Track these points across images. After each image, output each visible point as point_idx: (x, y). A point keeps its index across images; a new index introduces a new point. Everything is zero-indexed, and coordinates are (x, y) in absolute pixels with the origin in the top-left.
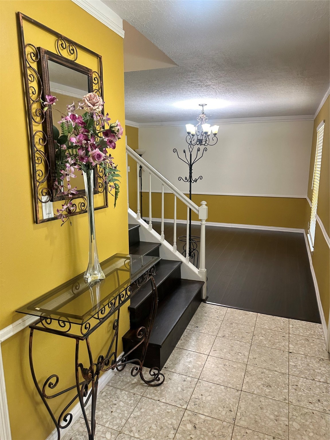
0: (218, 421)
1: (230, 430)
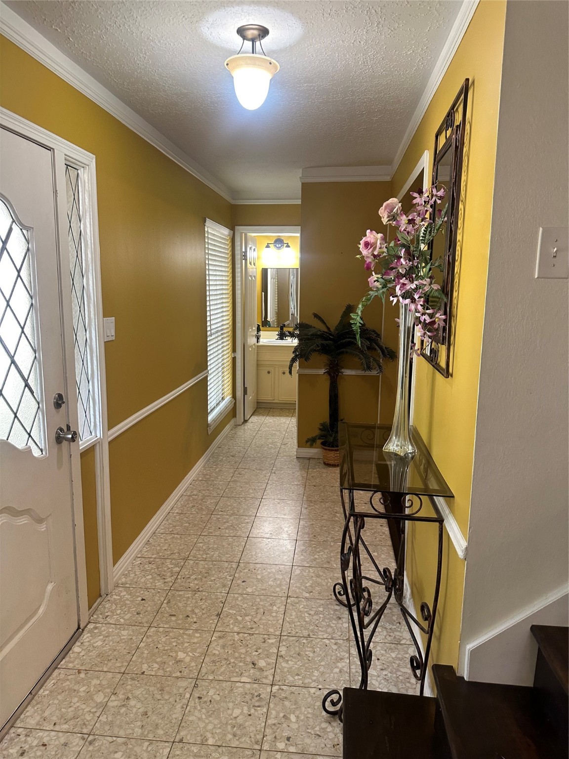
1: (204, 671)
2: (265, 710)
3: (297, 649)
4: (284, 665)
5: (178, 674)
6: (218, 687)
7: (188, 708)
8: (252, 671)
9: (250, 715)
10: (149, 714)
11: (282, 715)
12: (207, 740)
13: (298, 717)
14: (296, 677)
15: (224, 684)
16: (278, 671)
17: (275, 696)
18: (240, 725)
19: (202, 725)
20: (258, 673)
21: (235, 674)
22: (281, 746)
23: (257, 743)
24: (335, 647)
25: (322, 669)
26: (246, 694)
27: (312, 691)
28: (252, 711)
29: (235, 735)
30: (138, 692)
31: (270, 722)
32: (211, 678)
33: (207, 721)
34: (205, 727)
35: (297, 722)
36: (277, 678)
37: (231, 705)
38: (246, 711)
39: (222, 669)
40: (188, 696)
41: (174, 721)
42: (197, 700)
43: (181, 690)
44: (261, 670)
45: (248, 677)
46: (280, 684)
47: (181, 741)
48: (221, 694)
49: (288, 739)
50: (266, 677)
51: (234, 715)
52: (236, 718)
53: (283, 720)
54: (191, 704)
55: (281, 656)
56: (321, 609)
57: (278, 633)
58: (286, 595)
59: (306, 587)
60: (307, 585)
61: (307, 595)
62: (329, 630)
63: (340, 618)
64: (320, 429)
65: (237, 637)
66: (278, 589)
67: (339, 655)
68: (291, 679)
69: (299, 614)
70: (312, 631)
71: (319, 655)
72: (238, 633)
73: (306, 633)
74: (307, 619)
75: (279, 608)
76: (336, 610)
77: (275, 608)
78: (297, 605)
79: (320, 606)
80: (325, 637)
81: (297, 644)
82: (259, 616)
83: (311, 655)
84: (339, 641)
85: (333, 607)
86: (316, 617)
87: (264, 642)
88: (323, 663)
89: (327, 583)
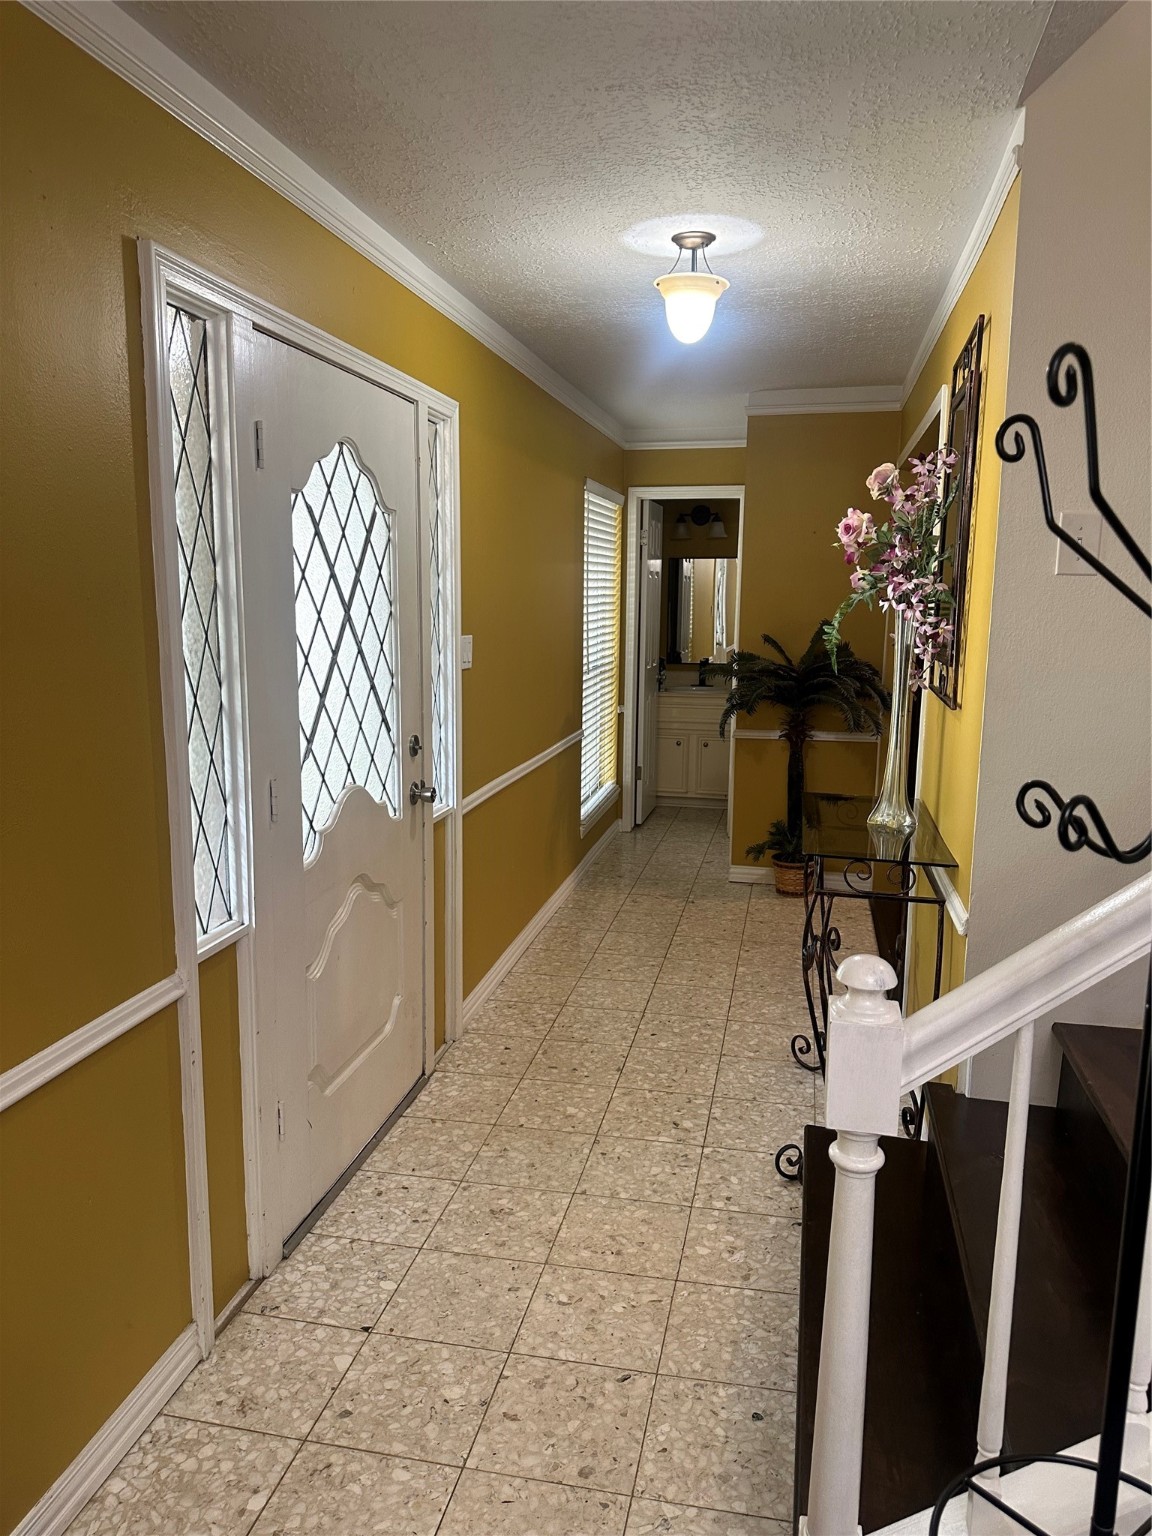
0: (631, 1136)
1: (605, 1127)
2: (695, 1170)
3: (738, 1112)
4: (719, 1127)
5: (571, 1129)
6: (627, 1144)
7: (589, 1163)
8: (673, 1131)
9: (674, 1174)
10: (537, 1166)
11: (718, 1176)
12: (618, 1194)
13: (741, 1179)
14: (737, 1141)
15: (636, 1143)
16: (711, 1133)
17: (708, 1158)
18: (662, 1183)
19: (610, 1180)
20: (683, 1134)
21: (650, 1133)
22: (719, 1204)
23: (686, 1200)
24: (793, 1113)
25: (774, 1135)
26: (667, 1153)
27: (761, 1155)
28: (677, 1170)
29: (655, 1191)
30: (518, 1144)
31: (701, 1182)
32: (617, 1134)
33: (615, 1176)
34: (614, 1182)
35: (739, 1184)
36: (710, 1139)
37: (647, 1163)
38: (668, 1169)
39: (632, 1127)
40: (586, 1151)
41: (571, 1174)
42: (600, 1156)
43: (577, 1145)
44: (687, 1130)
45: (669, 1136)
46: (715, 1145)
47: (584, 1193)
48: (633, 1151)
49: (728, 1199)
50: (694, 1139)
51: (652, 1173)
52: (655, 1176)
53: (720, 1181)
54: (592, 1159)
55: (715, 1118)
56: (773, 1071)
57: (710, 1093)
58: (719, 1052)
59: (749, 1045)
60: (751, 1043)
61: (752, 1054)
62: (785, 1095)
63: (801, 1083)
64: (771, 834)
65: (648, 1095)
66: (705, 1046)
67: (799, 1121)
68: (730, 1142)
69: (740, 1075)
70: (759, 1094)
71: (769, 1121)
72: (650, 1091)
73: (750, 1096)
74: (751, 1081)
75: (709, 1066)
76: (796, 1074)
77: (702, 1066)
78: (737, 1065)
79: (770, 1068)
80: (778, 1101)
81: (738, 1106)
82: (679, 1074)
83: (759, 1119)
84: (799, 1107)
85: (790, 1070)
86: (764, 1080)
87: (690, 1102)
88: (776, 1129)
89: (781, 1044)
